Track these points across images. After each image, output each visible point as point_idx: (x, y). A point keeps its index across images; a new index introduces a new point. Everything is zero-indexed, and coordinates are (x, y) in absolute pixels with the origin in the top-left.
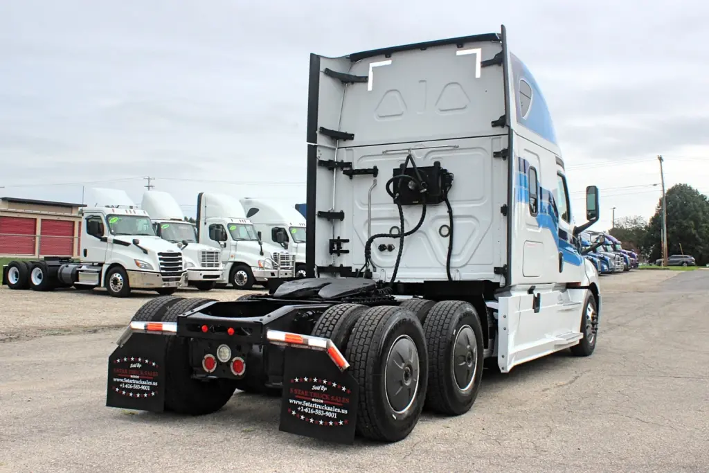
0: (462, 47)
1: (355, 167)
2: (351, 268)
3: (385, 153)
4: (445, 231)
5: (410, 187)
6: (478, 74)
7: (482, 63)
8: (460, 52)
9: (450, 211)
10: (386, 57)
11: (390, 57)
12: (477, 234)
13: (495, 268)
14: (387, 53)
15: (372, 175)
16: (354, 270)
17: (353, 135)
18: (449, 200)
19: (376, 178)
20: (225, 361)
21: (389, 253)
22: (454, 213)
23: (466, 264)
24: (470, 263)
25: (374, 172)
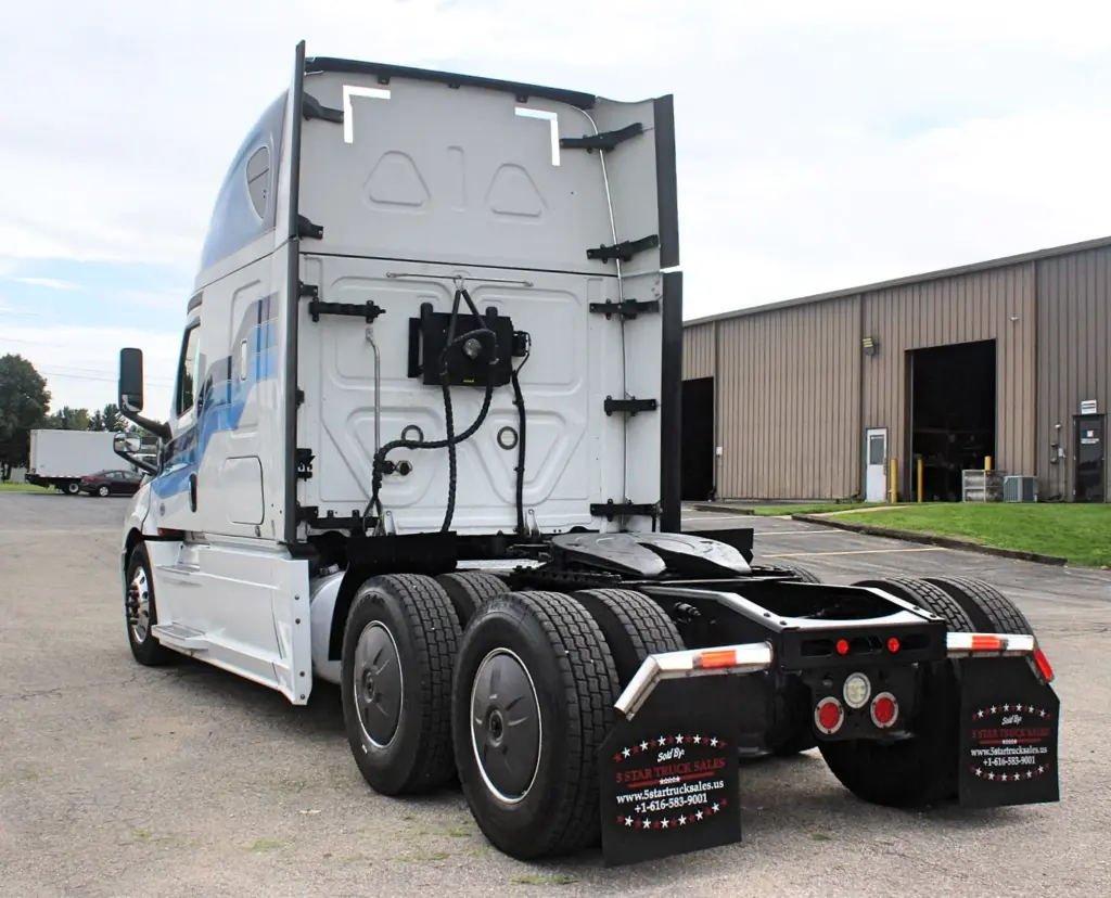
0: (525, 101)
1: (328, 297)
2: (316, 508)
3: (392, 277)
4: (508, 439)
5: (470, 353)
6: (556, 160)
7: (561, 140)
8: (521, 111)
9: (519, 401)
10: (380, 82)
11: (387, 83)
12: (564, 442)
13: (592, 506)
14: (383, 74)
15: (364, 318)
16: (322, 514)
17: (321, 228)
18: (519, 380)
19: (372, 326)
20: (860, 706)
21: (401, 478)
22: (527, 406)
23: (546, 499)
24: (553, 495)
25: (370, 312)
